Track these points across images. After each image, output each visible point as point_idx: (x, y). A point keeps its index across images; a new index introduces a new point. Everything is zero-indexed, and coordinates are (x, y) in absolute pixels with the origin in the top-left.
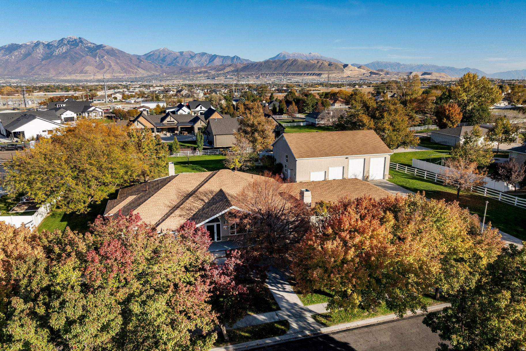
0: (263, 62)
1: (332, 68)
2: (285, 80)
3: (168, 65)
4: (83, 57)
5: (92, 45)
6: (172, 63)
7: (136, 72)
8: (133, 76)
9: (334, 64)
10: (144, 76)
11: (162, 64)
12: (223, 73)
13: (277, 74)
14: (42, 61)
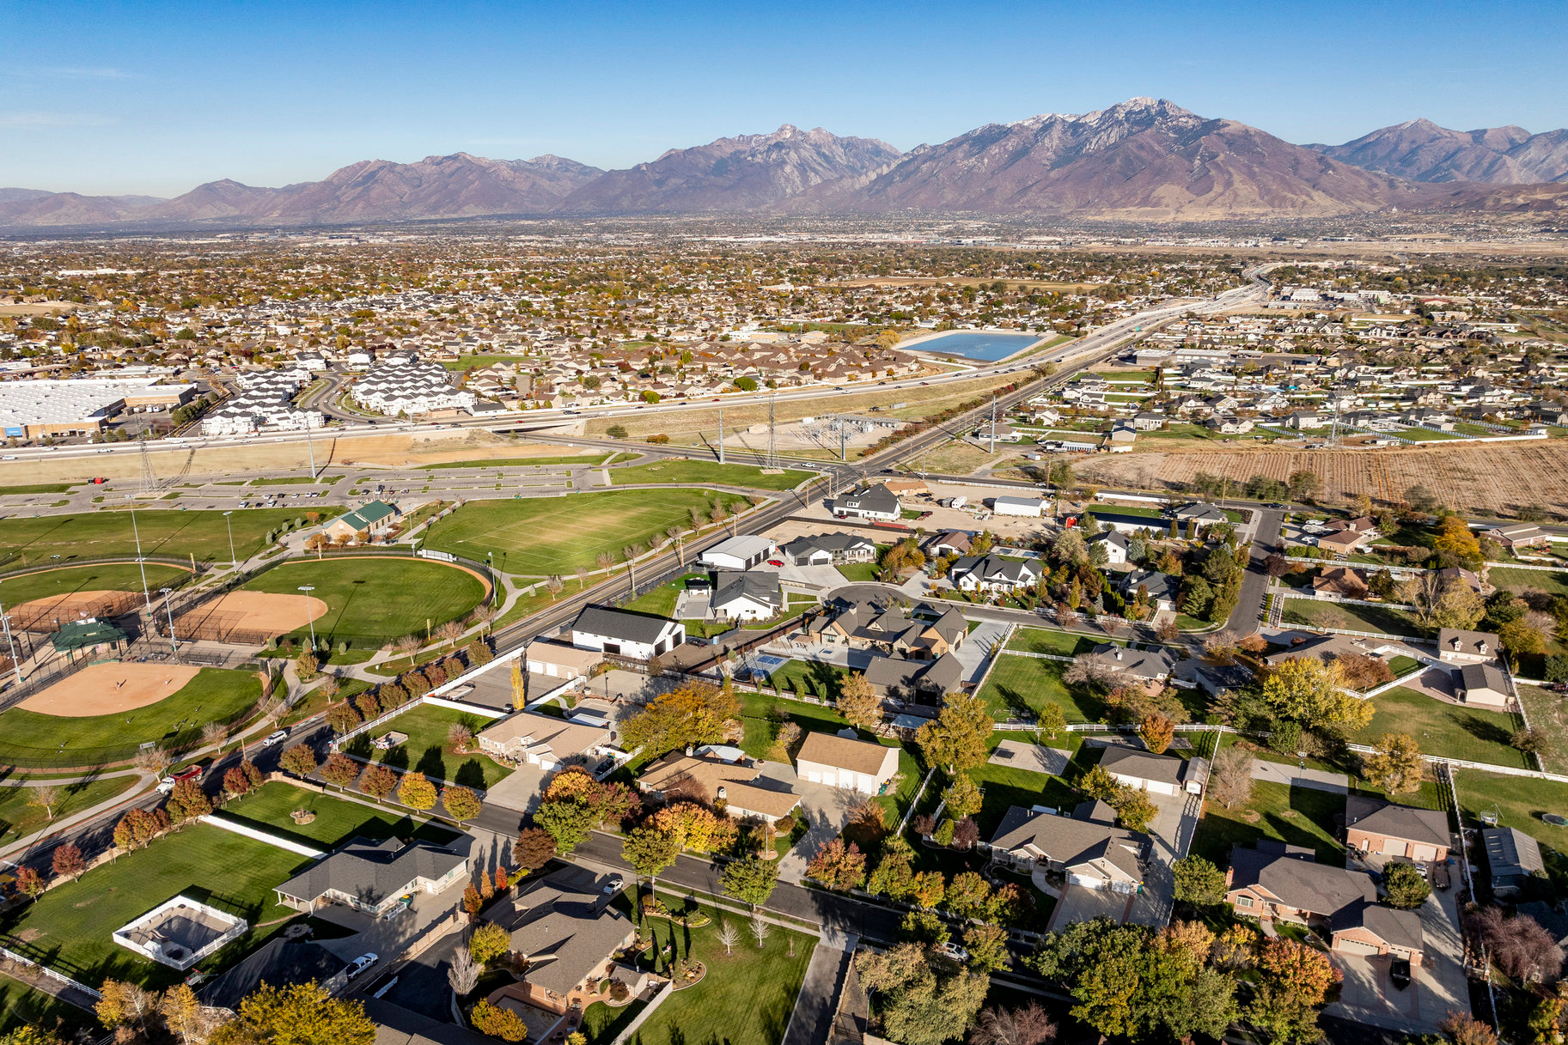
3: (1417, 178)
4: (1159, 156)
5: (1191, 122)
6: (1436, 169)
7: (1304, 203)
8: (1291, 215)
10: (1328, 215)
11: (1400, 173)
14: (1053, 169)
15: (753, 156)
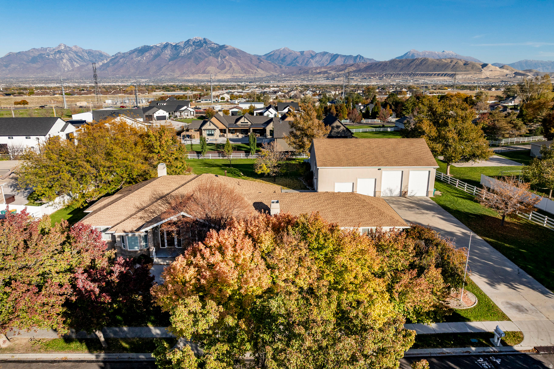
0: (388, 61)
1: (467, 68)
2: (411, 81)
3: (287, 65)
4: (206, 57)
5: (215, 46)
6: (292, 63)
7: (256, 73)
8: (252, 76)
9: (471, 63)
10: (264, 76)
11: (282, 64)
12: (343, 74)
13: (403, 75)
14: (170, 61)
15: (48, 56)
